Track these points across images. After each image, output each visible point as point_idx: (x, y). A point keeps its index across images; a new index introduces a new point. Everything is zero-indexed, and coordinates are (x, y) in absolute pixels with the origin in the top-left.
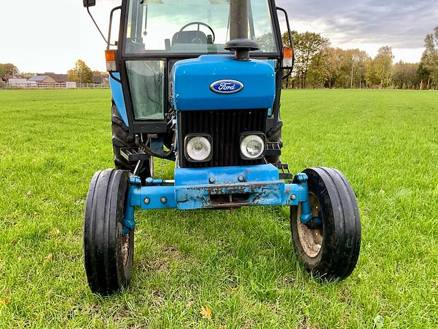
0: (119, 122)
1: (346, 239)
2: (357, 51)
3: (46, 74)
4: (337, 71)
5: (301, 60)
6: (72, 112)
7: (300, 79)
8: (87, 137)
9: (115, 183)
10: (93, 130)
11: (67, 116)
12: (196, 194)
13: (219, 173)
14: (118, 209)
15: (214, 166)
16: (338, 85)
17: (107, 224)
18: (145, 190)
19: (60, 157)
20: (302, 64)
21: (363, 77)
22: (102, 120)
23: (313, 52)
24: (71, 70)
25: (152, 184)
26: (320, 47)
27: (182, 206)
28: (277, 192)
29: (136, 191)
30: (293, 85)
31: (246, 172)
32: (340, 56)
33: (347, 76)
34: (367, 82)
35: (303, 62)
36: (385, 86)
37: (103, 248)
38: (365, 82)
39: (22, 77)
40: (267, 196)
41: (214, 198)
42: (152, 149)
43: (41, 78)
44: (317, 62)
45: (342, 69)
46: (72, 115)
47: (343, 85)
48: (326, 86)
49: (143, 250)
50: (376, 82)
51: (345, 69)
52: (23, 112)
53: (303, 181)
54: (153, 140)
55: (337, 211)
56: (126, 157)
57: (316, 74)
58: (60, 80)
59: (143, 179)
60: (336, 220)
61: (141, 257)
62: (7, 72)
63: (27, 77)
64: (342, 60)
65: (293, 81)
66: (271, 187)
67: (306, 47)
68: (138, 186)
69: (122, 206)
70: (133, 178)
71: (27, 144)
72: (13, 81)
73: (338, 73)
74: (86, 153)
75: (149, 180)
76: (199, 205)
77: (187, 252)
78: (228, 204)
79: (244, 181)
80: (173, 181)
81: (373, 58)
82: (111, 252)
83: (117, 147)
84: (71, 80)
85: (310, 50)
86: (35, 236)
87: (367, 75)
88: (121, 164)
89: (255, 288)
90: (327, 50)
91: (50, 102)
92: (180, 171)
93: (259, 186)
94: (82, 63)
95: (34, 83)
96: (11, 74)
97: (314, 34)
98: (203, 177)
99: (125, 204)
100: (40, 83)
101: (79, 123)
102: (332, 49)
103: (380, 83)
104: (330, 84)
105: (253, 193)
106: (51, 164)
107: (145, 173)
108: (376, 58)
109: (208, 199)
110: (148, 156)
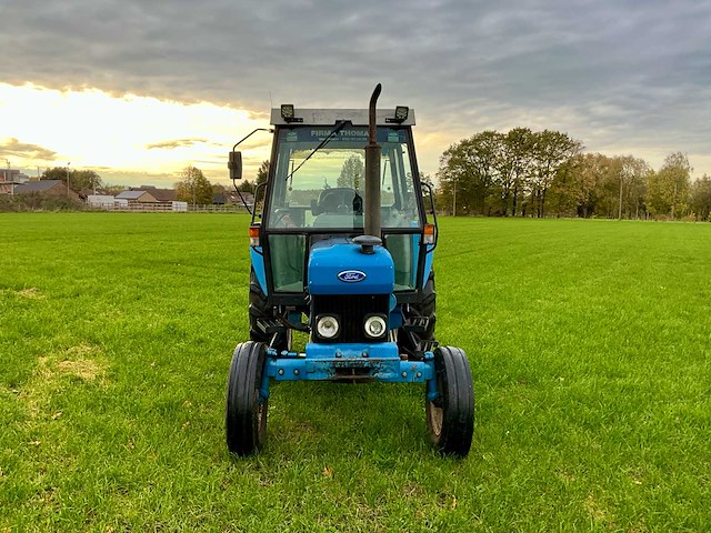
0: (257, 290)
1: (459, 414)
2: (629, 160)
3: (143, 189)
4: (598, 191)
5: (537, 173)
6: (186, 256)
7: (536, 203)
8: (211, 295)
9: (254, 354)
10: (218, 285)
11: (181, 261)
12: (322, 366)
13: (346, 349)
14: (257, 377)
15: (342, 342)
16: (601, 212)
17: (247, 392)
18: (280, 362)
19: (183, 323)
20: (537, 179)
21: (641, 200)
22: (229, 269)
23: (557, 161)
24: (181, 183)
25: (287, 357)
26: (569, 154)
27: (311, 377)
28: (393, 367)
29: (272, 363)
30: (524, 212)
31: (370, 349)
32: (602, 167)
33: (615, 199)
34: (649, 209)
35: (540, 176)
36: (678, 216)
37: (243, 410)
38: (645, 209)
39: (107, 192)
40: (385, 371)
41: (339, 371)
42: (289, 321)
43: (135, 195)
44: (563, 176)
45: (606, 187)
46: (188, 260)
47: (607, 212)
48: (580, 213)
49: (276, 424)
50: (662, 209)
51: (612, 187)
52: (119, 253)
53: (429, 359)
54: (292, 312)
55: (452, 388)
56: (263, 329)
57: (562, 196)
58: (162, 198)
59: (279, 352)
60: (451, 396)
61: (274, 430)
62: (86, 183)
63: (113, 192)
64: (606, 173)
65: (525, 205)
66: (388, 362)
67: (544, 154)
68: (275, 358)
69: (259, 374)
70: (270, 351)
71: (137, 304)
72: (93, 199)
73: (599, 193)
74: (213, 318)
75: (284, 353)
76: (325, 377)
77: (318, 428)
78: (351, 377)
79: (367, 356)
80: (304, 355)
81: (657, 171)
82: (249, 414)
83: (254, 317)
84: (180, 198)
85: (552, 157)
86: (170, 406)
87: (648, 197)
88: (256, 336)
89: (377, 458)
90: (580, 158)
91: (154, 237)
92: (310, 346)
93: (378, 362)
94: (197, 173)
95: (124, 203)
96: (91, 187)
97: (558, 134)
98: (331, 352)
99: (262, 374)
100: (132, 202)
101: (198, 274)
102: (590, 156)
103: (670, 210)
104: (585, 210)
105: (373, 368)
106: (172, 332)
107: (281, 345)
108: (662, 172)
109: (334, 371)
110: (286, 328)
